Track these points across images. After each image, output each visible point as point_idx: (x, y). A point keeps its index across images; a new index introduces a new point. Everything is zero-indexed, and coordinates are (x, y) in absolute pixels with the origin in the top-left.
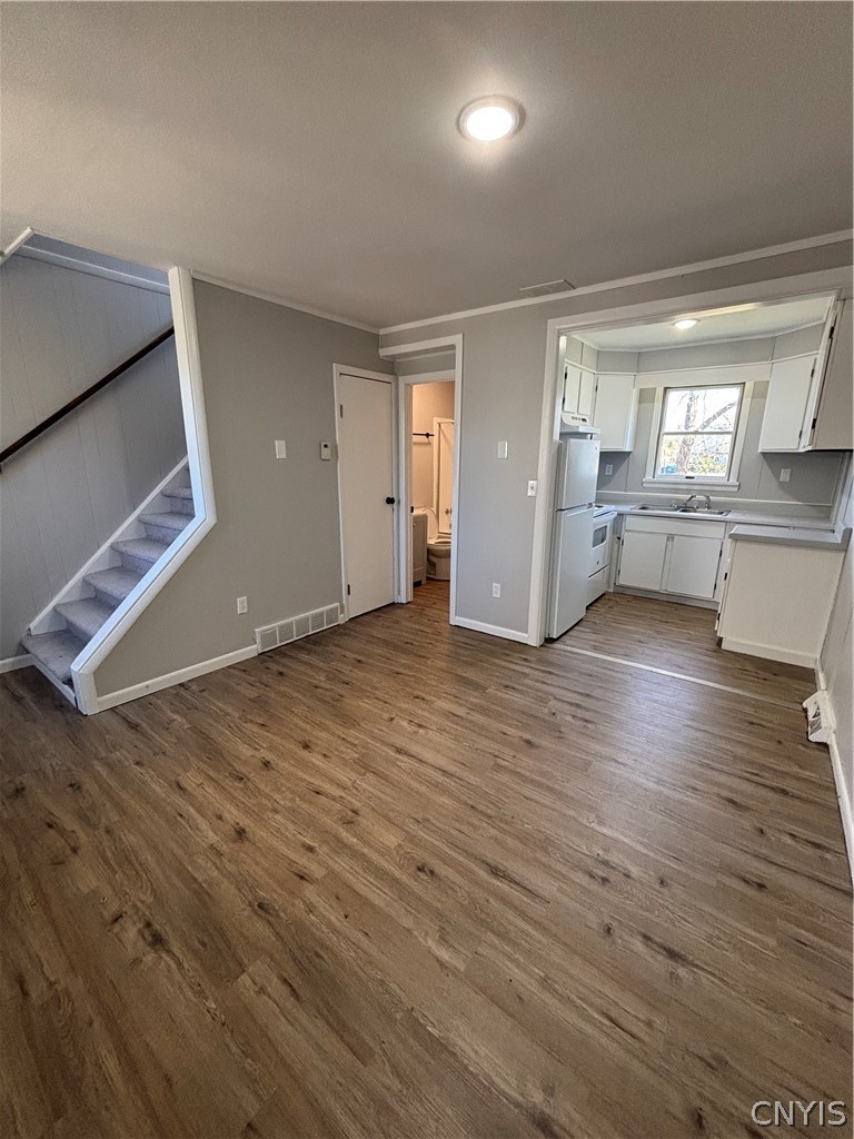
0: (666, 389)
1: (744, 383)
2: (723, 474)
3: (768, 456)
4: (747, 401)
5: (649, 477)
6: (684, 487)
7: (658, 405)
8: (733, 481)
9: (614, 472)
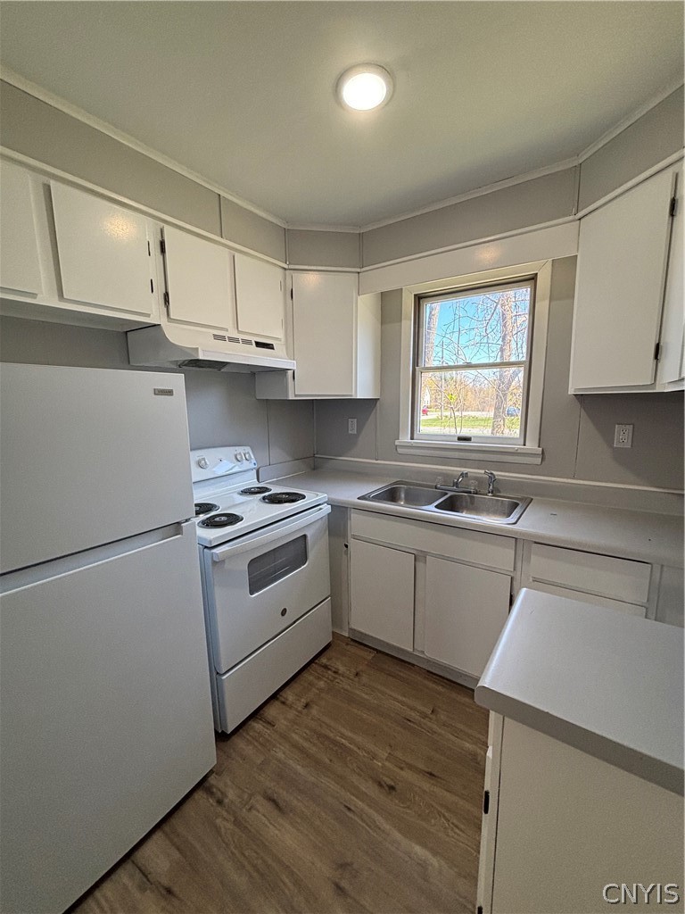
0: (419, 299)
1: (534, 278)
2: (516, 432)
3: (587, 401)
4: (543, 306)
5: (405, 438)
6: (457, 455)
7: (408, 325)
8: (532, 445)
9: (360, 428)
